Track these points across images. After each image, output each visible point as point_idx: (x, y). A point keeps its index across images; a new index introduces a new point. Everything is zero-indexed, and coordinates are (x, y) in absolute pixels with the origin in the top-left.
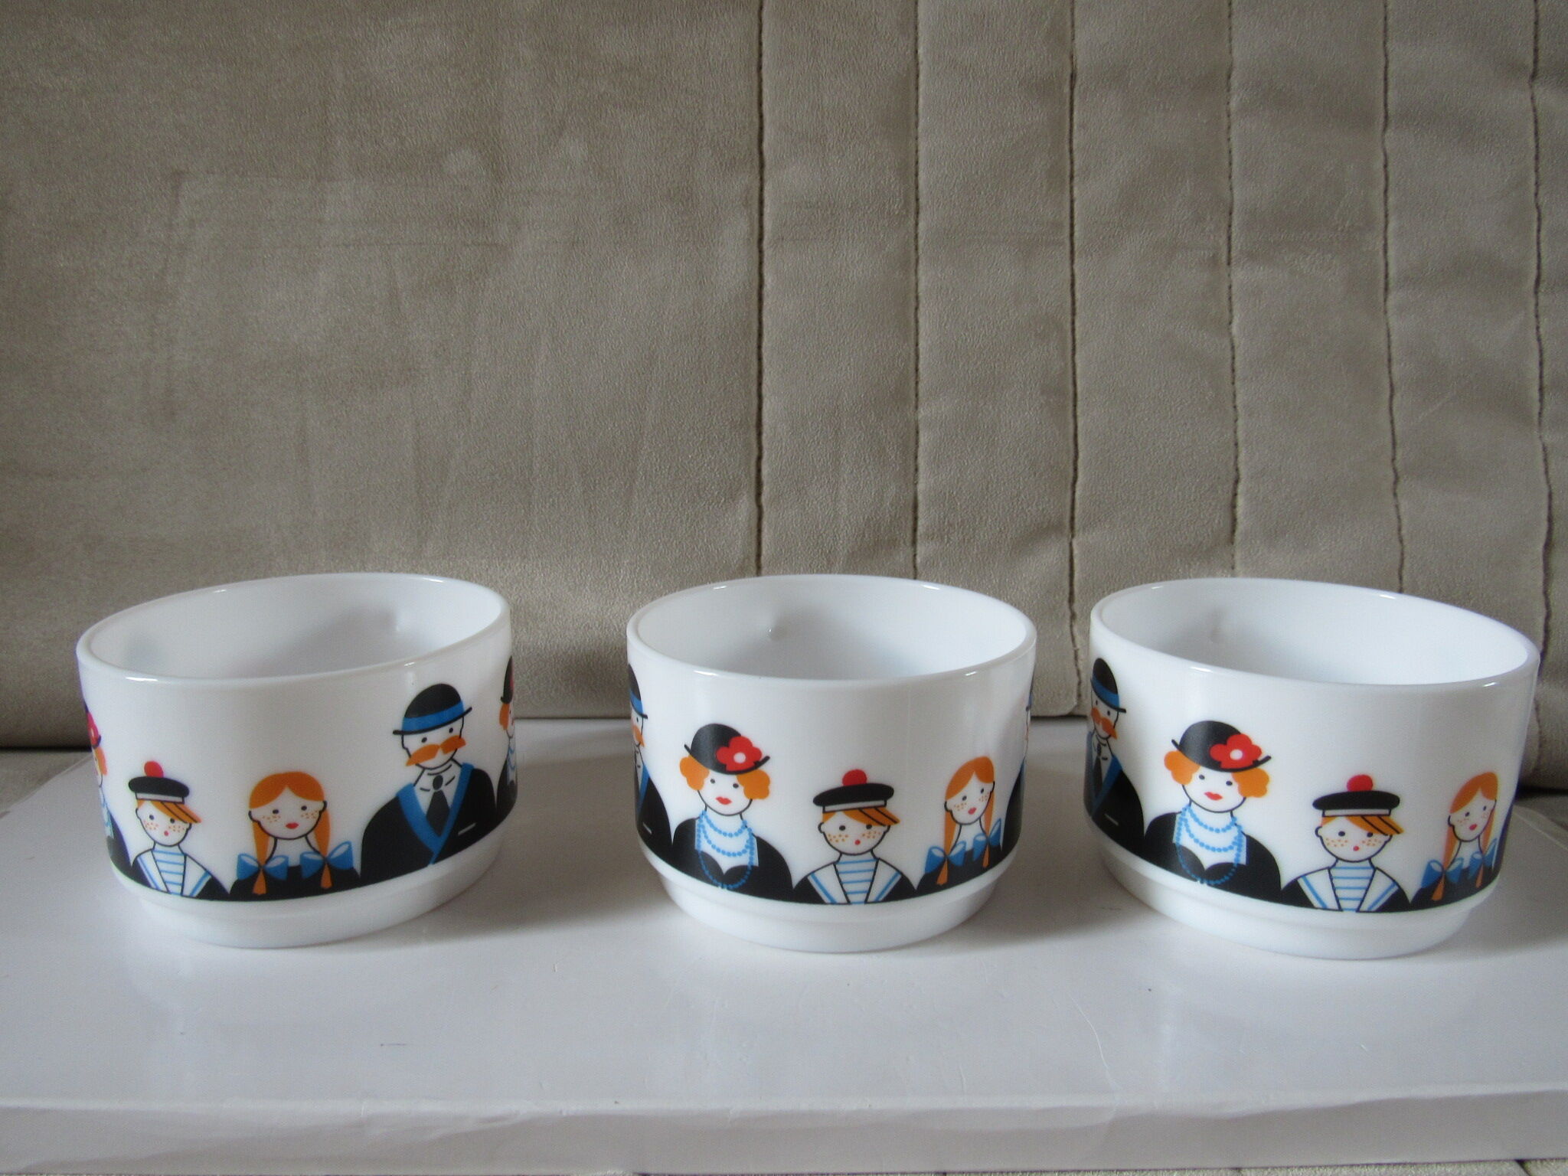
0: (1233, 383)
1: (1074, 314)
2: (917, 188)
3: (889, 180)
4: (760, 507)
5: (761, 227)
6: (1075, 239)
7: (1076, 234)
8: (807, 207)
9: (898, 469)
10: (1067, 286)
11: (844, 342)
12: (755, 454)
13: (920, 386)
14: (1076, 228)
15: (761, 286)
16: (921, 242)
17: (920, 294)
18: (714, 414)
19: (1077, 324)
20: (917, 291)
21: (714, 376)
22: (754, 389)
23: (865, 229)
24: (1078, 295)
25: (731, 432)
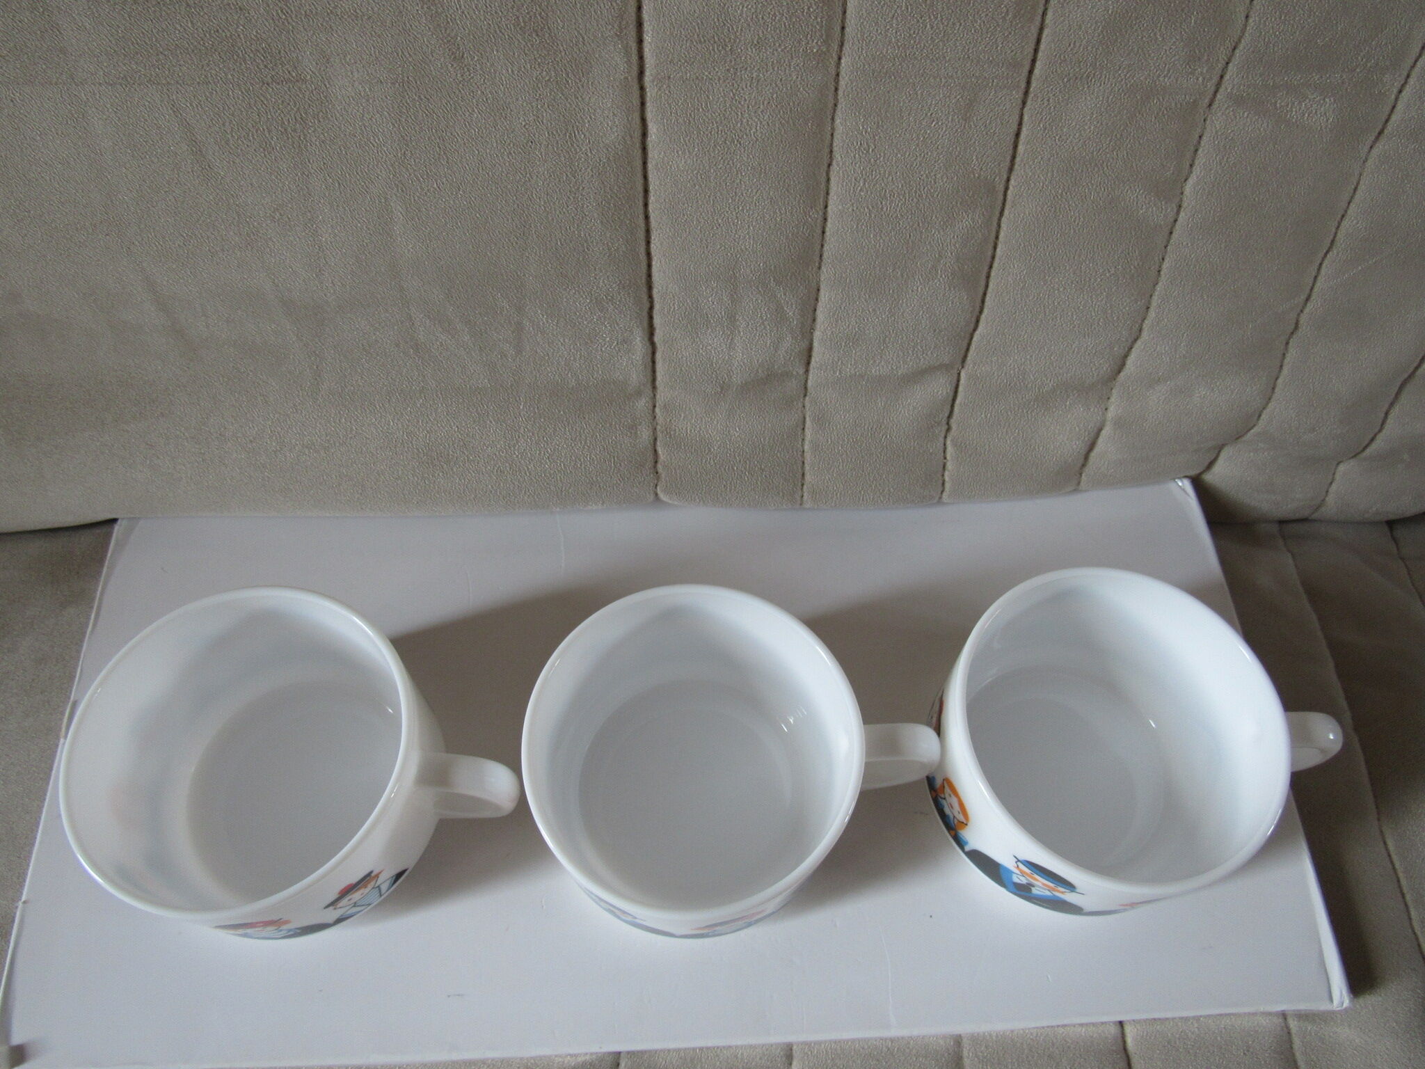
0: (1166, 247)
1: (1011, 169)
2: (845, 12)
3: (809, 9)
4: (653, 344)
5: (641, 57)
6: (1033, 77)
7: (1037, 71)
8: (700, 41)
9: (795, 323)
10: (1011, 138)
11: (743, 210)
12: (647, 305)
13: (825, 249)
14: (1038, 64)
15: (644, 134)
16: (842, 83)
17: (835, 149)
18: (600, 279)
19: (1012, 182)
20: (831, 145)
21: (597, 243)
22: (642, 249)
23: (773, 69)
24: (1021, 148)
25: (619, 293)
